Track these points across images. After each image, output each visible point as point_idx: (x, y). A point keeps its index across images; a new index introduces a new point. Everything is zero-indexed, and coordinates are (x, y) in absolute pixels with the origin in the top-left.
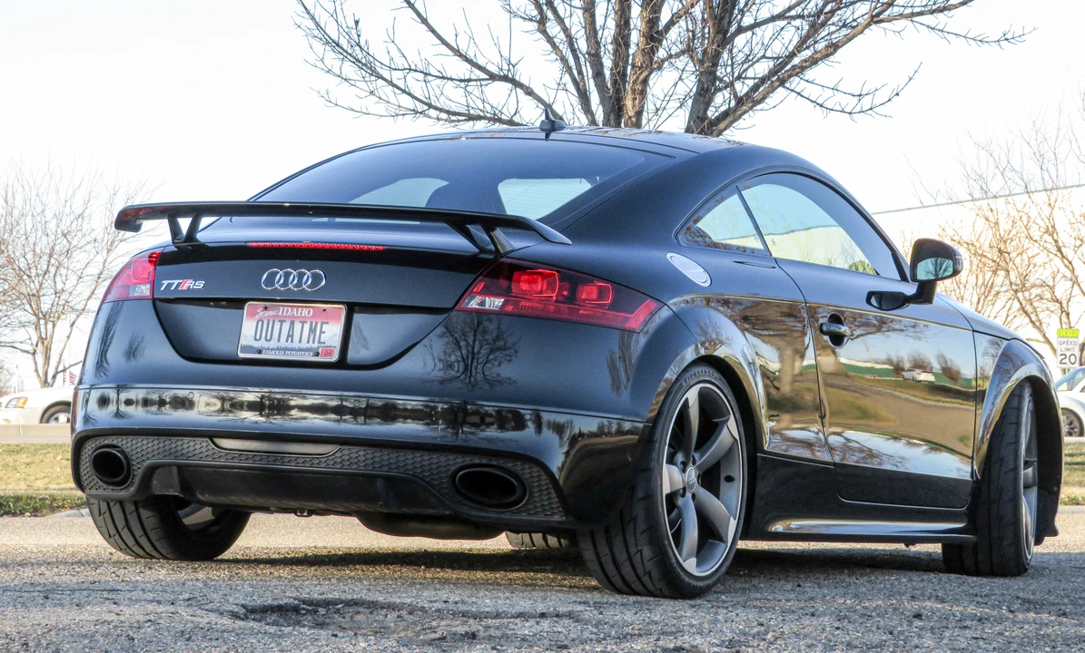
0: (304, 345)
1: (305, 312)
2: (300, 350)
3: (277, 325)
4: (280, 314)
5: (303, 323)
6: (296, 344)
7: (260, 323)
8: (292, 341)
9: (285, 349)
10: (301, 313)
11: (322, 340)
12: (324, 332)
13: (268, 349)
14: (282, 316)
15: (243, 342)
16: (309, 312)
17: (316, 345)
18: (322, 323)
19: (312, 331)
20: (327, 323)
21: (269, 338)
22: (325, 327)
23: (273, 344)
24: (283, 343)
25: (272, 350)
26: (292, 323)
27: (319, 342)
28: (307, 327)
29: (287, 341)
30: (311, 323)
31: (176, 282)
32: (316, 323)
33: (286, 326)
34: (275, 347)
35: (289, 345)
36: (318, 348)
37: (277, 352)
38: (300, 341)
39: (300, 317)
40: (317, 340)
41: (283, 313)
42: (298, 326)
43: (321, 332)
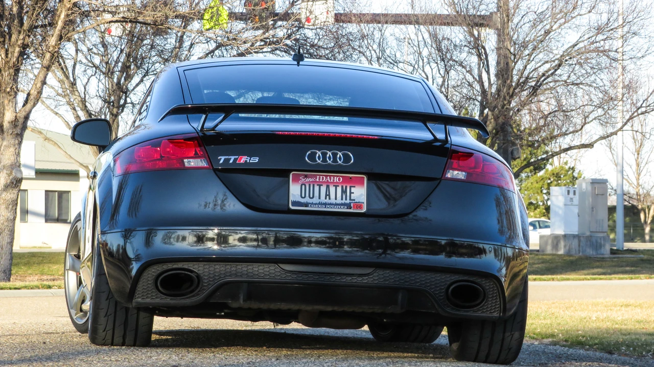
0: (339, 201)
1: (336, 179)
2: (336, 204)
3: (317, 188)
4: (318, 180)
5: (336, 187)
6: (333, 201)
7: (303, 187)
8: (330, 199)
9: (325, 204)
10: (334, 180)
11: (352, 198)
12: (353, 193)
13: (312, 204)
14: (319, 182)
15: (291, 199)
16: (339, 180)
17: (348, 201)
18: (350, 187)
19: (344, 192)
20: (354, 187)
21: (311, 196)
22: (353, 190)
23: (315, 200)
24: (323, 199)
25: (315, 204)
26: (328, 187)
27: (350, 199)
28: (339, 189)
29: (326, 199)
30: (342, 187)
31: (233, 158)
32: (346, 187)
33: (323, 189)
34: (318, 202)
35: (328, 201)
36: (350, 203)
37: (320, 206)
38: (336, 199)
39: (333, 182)
40: (348, 198)
41: (319, 179)
42: (332, 189)
43: (351, 193)
